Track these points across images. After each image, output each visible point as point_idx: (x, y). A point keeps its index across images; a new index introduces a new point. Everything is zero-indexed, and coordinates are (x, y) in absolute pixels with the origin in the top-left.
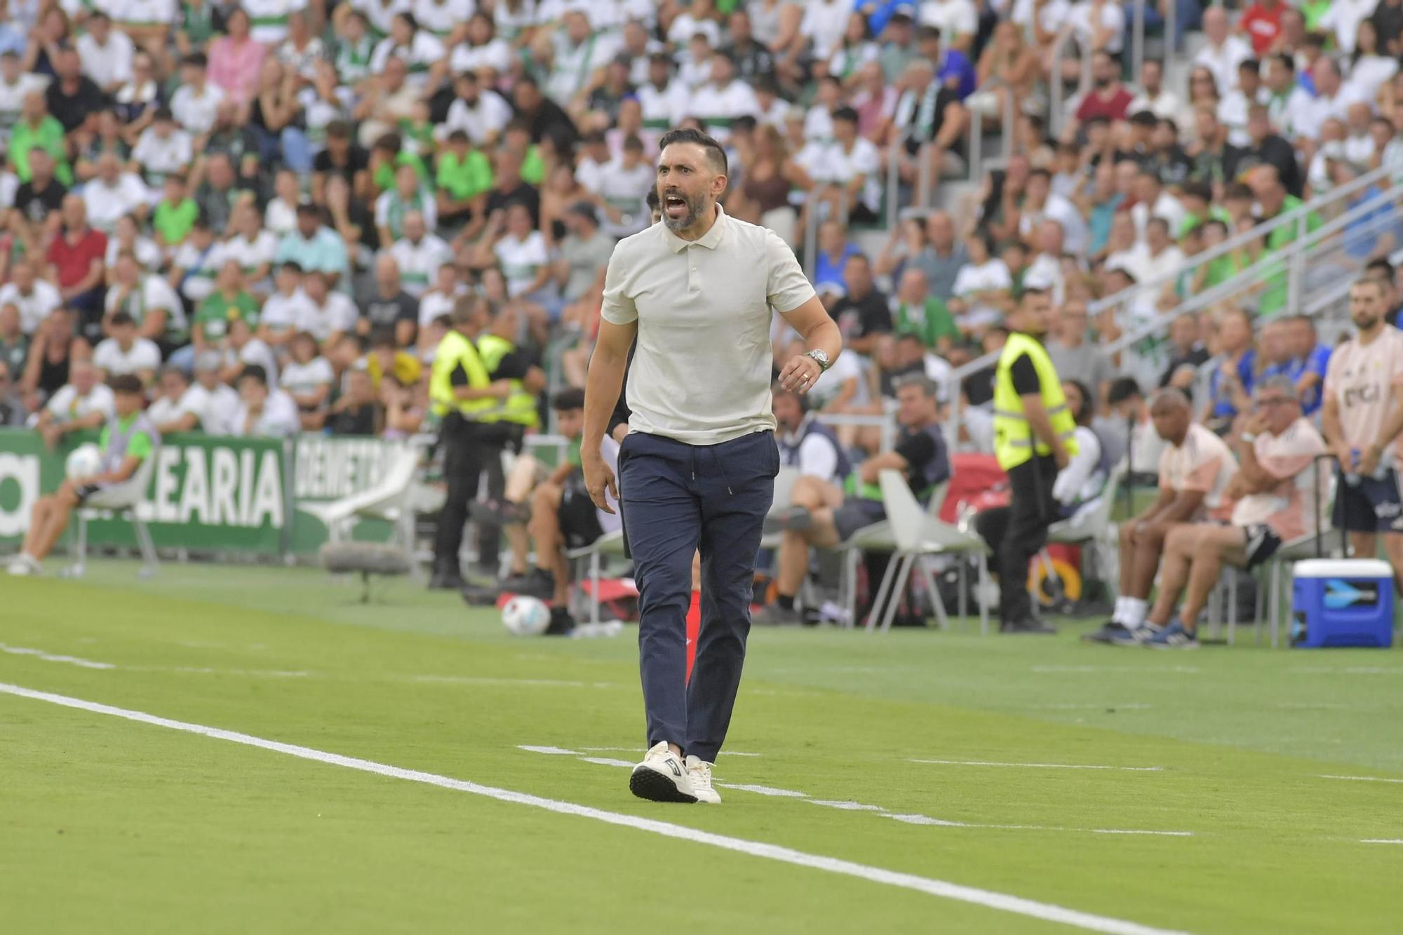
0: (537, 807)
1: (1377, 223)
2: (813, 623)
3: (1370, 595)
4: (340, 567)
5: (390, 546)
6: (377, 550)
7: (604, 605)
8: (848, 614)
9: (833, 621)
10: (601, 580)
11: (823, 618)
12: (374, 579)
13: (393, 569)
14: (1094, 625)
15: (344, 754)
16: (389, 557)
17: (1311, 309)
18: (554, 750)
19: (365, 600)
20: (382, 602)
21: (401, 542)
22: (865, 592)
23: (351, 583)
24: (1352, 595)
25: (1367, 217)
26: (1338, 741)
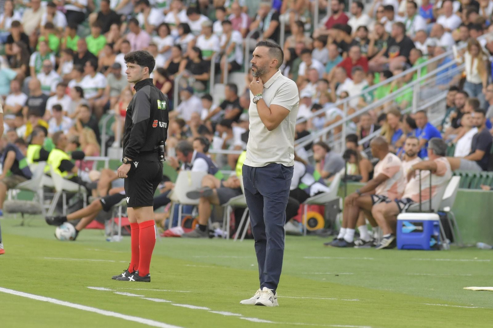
0: (95, 313)
1: (450, 72)
2: (212, 237)
3: (420, 228)
4: (12, 211)
5: (34, 202)
6: (28, 204)
7: (123, 228)
8: (227, 233)
9: (220, 236)
10: (122, 217)
11: (216, 235)
12: (26, 216)
13: (34, 212)
14: (330, 240)
15: (14, 289)
16: (33, 206)
17: (423, 108)
18: (102, 289)
19: (22, 225)
20: (29, 226)
21: (38, 201)
22: (234, 224)
23: (16, 217)
24: (412, 228)
25: (447, 70)
26: (432, 289)
